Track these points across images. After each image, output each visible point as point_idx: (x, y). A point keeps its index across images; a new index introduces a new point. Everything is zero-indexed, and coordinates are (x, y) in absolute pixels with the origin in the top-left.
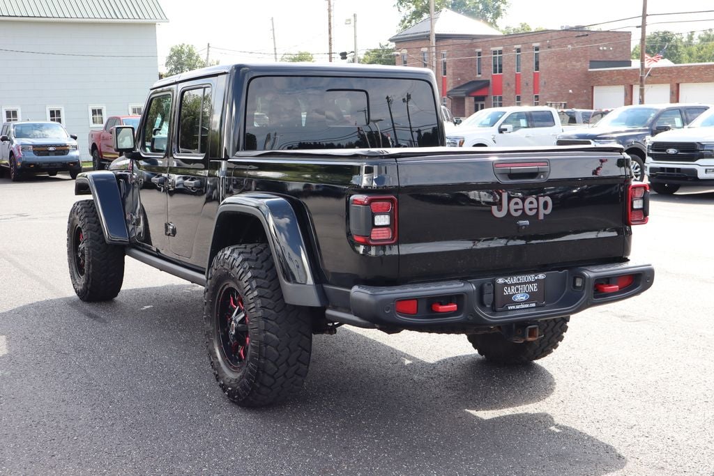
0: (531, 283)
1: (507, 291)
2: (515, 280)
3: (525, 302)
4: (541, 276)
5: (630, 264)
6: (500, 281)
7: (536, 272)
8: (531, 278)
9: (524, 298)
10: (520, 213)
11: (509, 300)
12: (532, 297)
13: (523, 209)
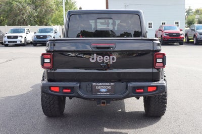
0: (108, 86)
2: (101, 84)
3: (105, 92)
4: (112, 84)
5: (160, 82)
6: (94, 84)
7: (110, 82)
9: (105, 91)
10: (101, 61)
11: (98, 91)
12: (108, 91)
13: (103, 60)
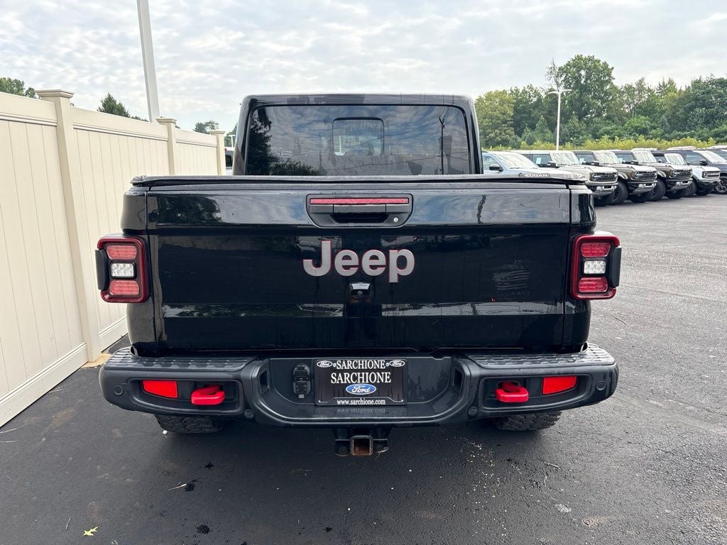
1: (335, 379)
8: (379, 363)
